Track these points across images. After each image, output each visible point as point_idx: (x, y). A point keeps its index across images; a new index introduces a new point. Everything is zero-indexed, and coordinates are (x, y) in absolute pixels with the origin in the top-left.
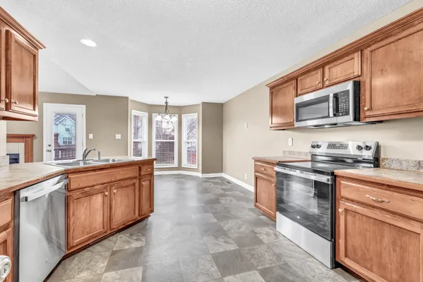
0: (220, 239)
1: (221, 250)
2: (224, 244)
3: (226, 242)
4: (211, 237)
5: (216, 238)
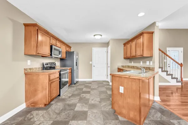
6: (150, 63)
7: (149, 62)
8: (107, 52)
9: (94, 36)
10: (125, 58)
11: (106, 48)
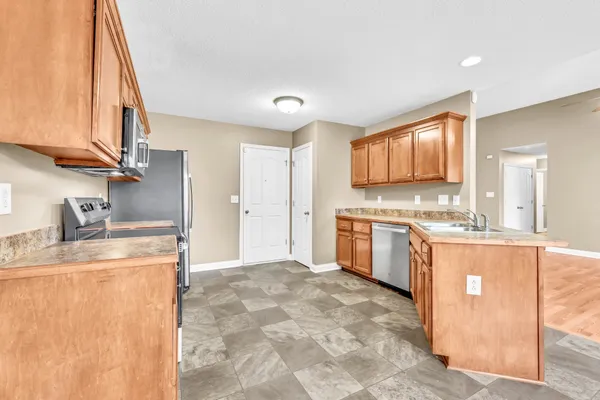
0: (283, 335)
1: (281, 324)
2: (279, 331)
3: (276, 333)
4: (297, 339)
5: (290, 338)
6: (451, 199)
7: (447, 196)
8: (291, 162)
9: (276, 101)
10: (355, 186)
11: (288, 150)
